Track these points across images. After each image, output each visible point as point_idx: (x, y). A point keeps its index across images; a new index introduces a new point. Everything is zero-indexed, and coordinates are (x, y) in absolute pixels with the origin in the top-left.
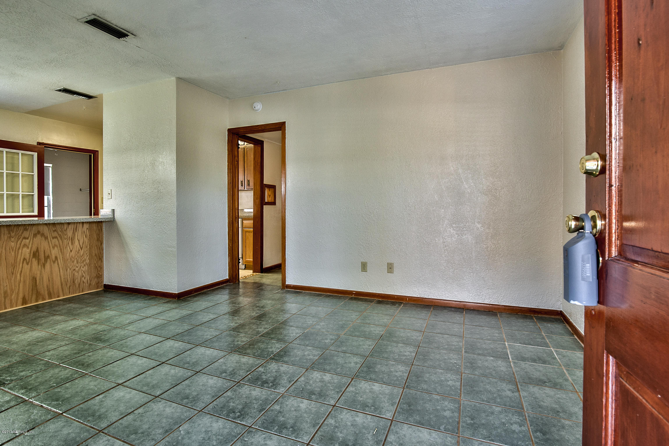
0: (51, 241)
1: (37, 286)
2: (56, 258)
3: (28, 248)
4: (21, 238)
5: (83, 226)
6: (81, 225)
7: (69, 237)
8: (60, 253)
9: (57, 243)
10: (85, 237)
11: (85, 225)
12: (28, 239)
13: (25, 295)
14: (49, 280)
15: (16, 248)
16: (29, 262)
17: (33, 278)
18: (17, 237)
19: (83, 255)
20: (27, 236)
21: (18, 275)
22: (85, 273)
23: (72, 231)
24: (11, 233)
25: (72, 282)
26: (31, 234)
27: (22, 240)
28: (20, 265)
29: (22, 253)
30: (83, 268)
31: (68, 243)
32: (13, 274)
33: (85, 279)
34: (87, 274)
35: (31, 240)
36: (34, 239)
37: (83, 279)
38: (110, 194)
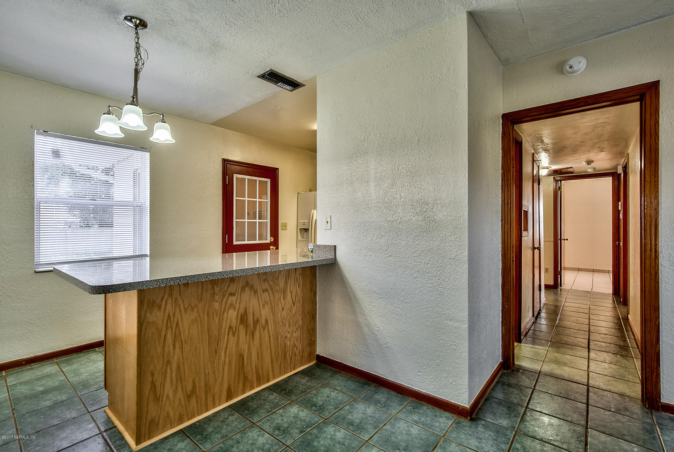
0: (261, 296)
1: (244, 368)
2: (266, 321)
3: (235, 309)
4: (227, 295)
5: (296, 271)
6: (294, 273)
7: (280, 288)
8: (271, 314)
9: (268, 299)
10: (297, 286)
12: (235, 295)
13: (230, 384)
14: (258, 357)
15: (220, 312)
16: (236, 331)
17: (240, 356)
18: (222, 293)
19: (295, 314)
20: (233, 291)
21: (223, 354)
22: (297, 341)
23: (284, 279)
24: (215, 287)
25: (283, 356)
26: (238, 287)
27: (228, 298)
28: (224, 337)
29: (227, 317)
30: (295, 333)
31: (280, 298)
32: (216, 353)
33: (297, 349)
34: (299, 342)
35: (238, 296)
36: (242, 295)
37: (295, 349)
38: (329, 223)
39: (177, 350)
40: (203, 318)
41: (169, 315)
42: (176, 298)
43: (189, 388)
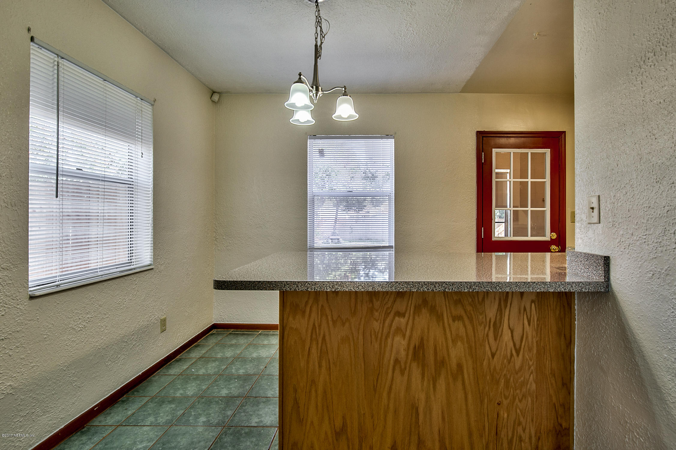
0: (449, 325)
1: (419, 426)
2: (460, 366)
3: (404, 336)
4: (392, 314)
7: (488, 320)
8: (469, 357)
9: (462, 331)
10: (526, 321)
12: (404, 316)
13: (395, 442)
14: (444, 419)
15: (382, 334)
16: (405, 368)
17: (413, 406)
18: (385, 309)
19: (521, 368)
20: (402, 309)
21: (385, 395)
22: (524, 417)
23: (496, 307)
24: (374, 300)
25: (493, 432)
26: (409, 305)
27: (394, 318)
28: (387, 372)
29: (392, 345)
30: (520, 401)
31: (487, 335)
32: (375, 390)
33: (524, 430)
35: (409, 318)
36: (416, 317)
37: (520, 430)
38: (596, 211)
39: (324, 370)
40: (358, 339)
41: (314, 325)
42: (322, 306)
43: (338, 423)
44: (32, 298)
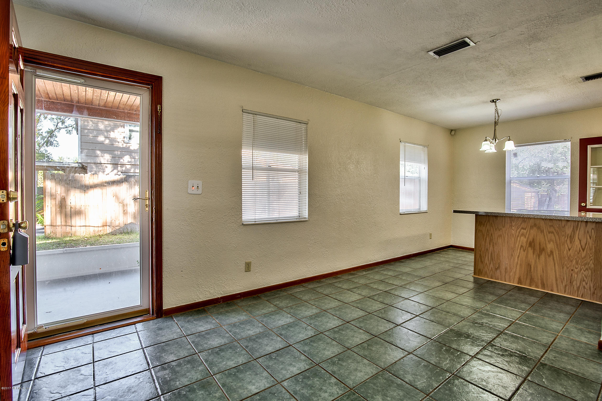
0: (547, 235)
1: (531, 273)
2: (552, 252)
3: (525, 237)
4: (520, 228)
5: (586, 226)
6: (584, 224)
7: (567, 234)
8: (556, 249)
9: (553, 238)
10: (588, 237)
11: (589, 224)
12: (526, 230)
13: (520, 276)
14: (543, 272)
15: (515, 236)
16: (526, 249)
17: (529, 264)
18: (517, 226)
19: (585, 257)
20: (525, 227)
21: (516, 258)
22: (586, 278)
23: (572, 229)
24: (513, 223)
25: (569, 282)
26: (528, 225)
27: (521, 230)
28: (518, 250)
29: (520, 240)
30: (584, 271)
31: (566, 241)
32: (512, 256)
33: (586, 284)
34: (590, 279)
35: (528, 231)
36: (531, 230)
37: (584, 283)
39: (491, 246)
40: (505, 236)
41: (488, 229)
42: (491, 223)
44: (400, 214)
